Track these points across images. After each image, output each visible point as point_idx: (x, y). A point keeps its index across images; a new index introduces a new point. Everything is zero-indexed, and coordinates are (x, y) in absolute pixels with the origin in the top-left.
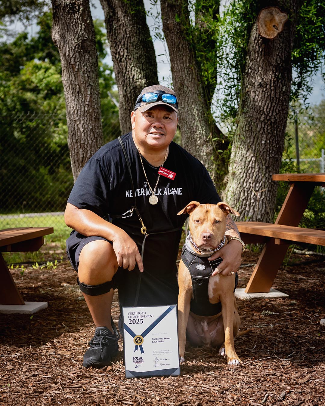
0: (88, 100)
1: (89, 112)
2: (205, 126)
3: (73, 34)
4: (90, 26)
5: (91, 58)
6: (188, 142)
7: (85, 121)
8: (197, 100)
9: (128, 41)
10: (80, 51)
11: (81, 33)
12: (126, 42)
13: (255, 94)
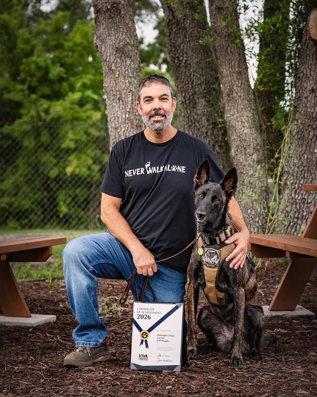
0: (129, 107)
1: (130, 120)
2: (256, 133)
3: (114, 39)
4: (132, 30)
5: (132, 63)
6: (237, 151)
7: (126, 129)
8: (247, 106)
9: (187, 46)
10: (121, 56)
11: (122, 38)
12: (185, 47)
13: (308, 99)
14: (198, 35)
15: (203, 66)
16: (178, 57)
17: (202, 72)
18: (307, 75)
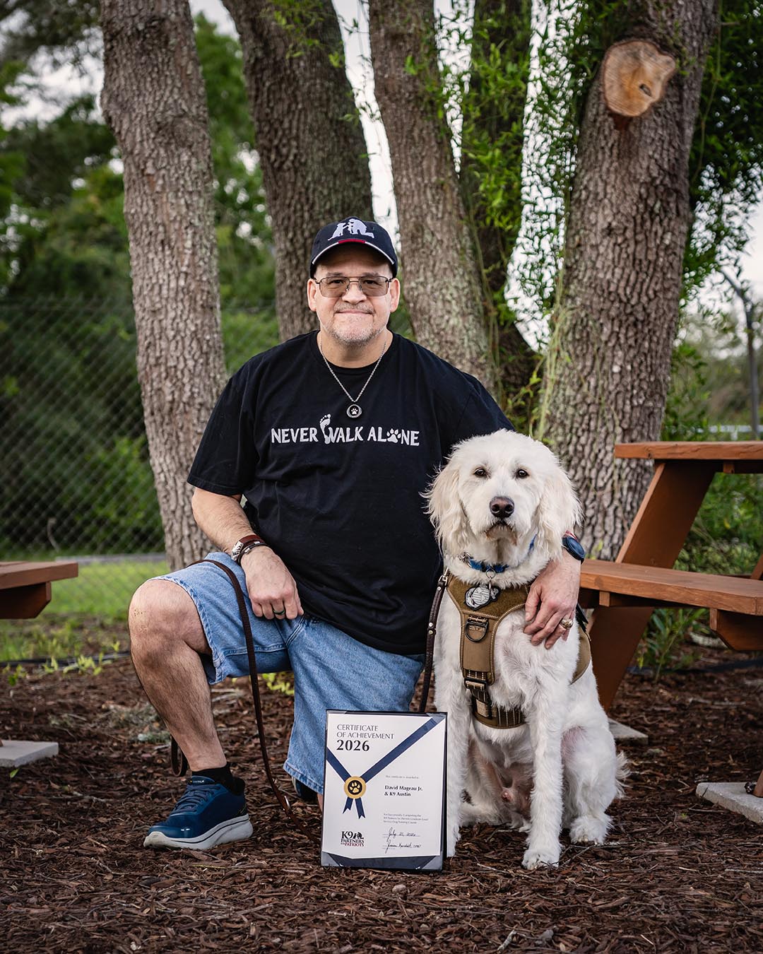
0: (186, 262)
1: (189, 292)
2: (475, 327)
3: (151, 102)
4: (194, 82)
5: (194, 160)
7: (179, 313)
8: (456, 265)
9: (299, 120)
10: (169, 144)
11: (171, 101)
12: (295, 123)
13: (598, 250)
14: (325, 97)
15: (336, 170)
16: (277, 147)
17: (335, 184)
18: (597, 194)
